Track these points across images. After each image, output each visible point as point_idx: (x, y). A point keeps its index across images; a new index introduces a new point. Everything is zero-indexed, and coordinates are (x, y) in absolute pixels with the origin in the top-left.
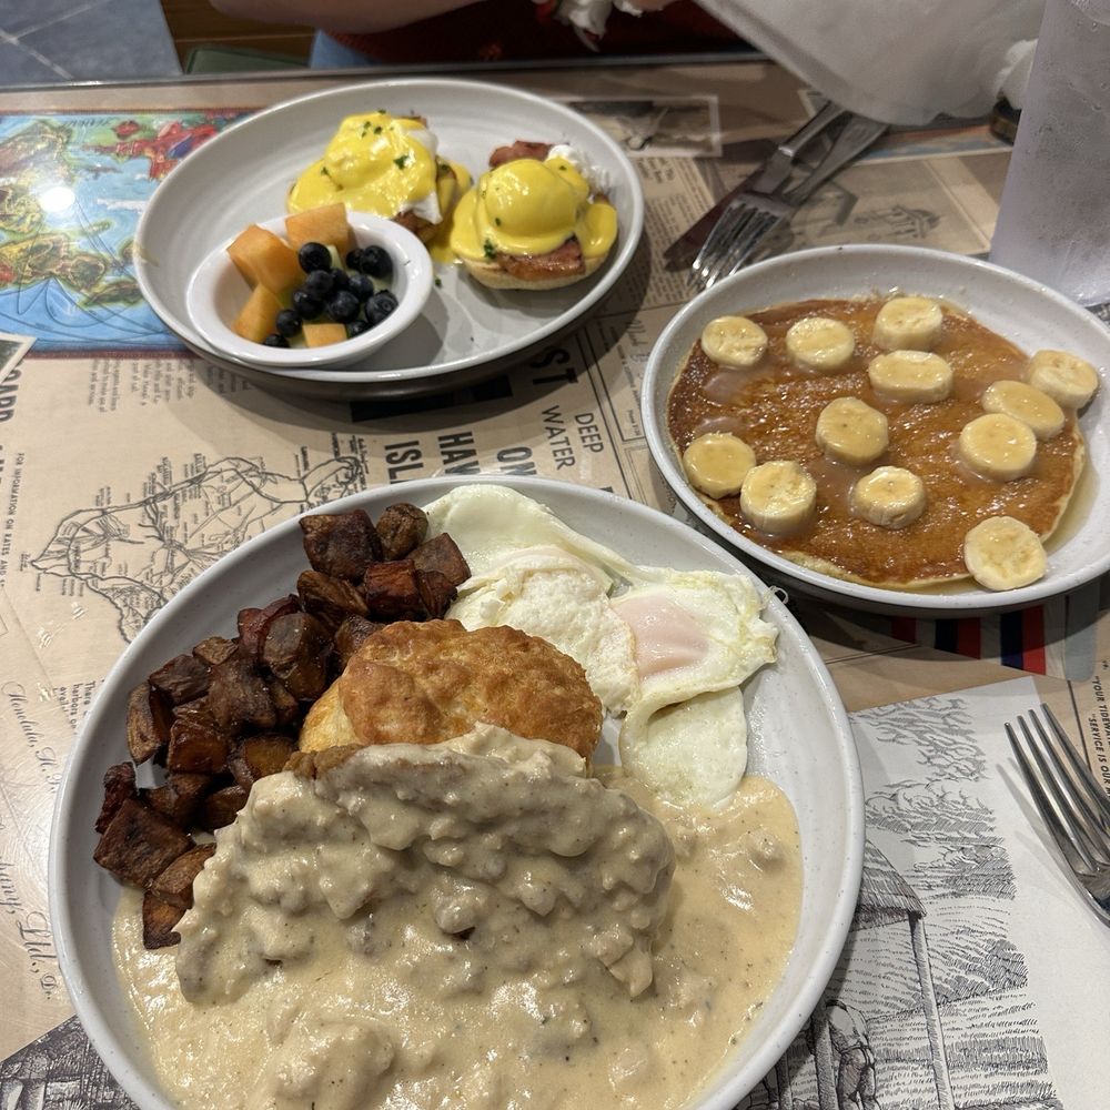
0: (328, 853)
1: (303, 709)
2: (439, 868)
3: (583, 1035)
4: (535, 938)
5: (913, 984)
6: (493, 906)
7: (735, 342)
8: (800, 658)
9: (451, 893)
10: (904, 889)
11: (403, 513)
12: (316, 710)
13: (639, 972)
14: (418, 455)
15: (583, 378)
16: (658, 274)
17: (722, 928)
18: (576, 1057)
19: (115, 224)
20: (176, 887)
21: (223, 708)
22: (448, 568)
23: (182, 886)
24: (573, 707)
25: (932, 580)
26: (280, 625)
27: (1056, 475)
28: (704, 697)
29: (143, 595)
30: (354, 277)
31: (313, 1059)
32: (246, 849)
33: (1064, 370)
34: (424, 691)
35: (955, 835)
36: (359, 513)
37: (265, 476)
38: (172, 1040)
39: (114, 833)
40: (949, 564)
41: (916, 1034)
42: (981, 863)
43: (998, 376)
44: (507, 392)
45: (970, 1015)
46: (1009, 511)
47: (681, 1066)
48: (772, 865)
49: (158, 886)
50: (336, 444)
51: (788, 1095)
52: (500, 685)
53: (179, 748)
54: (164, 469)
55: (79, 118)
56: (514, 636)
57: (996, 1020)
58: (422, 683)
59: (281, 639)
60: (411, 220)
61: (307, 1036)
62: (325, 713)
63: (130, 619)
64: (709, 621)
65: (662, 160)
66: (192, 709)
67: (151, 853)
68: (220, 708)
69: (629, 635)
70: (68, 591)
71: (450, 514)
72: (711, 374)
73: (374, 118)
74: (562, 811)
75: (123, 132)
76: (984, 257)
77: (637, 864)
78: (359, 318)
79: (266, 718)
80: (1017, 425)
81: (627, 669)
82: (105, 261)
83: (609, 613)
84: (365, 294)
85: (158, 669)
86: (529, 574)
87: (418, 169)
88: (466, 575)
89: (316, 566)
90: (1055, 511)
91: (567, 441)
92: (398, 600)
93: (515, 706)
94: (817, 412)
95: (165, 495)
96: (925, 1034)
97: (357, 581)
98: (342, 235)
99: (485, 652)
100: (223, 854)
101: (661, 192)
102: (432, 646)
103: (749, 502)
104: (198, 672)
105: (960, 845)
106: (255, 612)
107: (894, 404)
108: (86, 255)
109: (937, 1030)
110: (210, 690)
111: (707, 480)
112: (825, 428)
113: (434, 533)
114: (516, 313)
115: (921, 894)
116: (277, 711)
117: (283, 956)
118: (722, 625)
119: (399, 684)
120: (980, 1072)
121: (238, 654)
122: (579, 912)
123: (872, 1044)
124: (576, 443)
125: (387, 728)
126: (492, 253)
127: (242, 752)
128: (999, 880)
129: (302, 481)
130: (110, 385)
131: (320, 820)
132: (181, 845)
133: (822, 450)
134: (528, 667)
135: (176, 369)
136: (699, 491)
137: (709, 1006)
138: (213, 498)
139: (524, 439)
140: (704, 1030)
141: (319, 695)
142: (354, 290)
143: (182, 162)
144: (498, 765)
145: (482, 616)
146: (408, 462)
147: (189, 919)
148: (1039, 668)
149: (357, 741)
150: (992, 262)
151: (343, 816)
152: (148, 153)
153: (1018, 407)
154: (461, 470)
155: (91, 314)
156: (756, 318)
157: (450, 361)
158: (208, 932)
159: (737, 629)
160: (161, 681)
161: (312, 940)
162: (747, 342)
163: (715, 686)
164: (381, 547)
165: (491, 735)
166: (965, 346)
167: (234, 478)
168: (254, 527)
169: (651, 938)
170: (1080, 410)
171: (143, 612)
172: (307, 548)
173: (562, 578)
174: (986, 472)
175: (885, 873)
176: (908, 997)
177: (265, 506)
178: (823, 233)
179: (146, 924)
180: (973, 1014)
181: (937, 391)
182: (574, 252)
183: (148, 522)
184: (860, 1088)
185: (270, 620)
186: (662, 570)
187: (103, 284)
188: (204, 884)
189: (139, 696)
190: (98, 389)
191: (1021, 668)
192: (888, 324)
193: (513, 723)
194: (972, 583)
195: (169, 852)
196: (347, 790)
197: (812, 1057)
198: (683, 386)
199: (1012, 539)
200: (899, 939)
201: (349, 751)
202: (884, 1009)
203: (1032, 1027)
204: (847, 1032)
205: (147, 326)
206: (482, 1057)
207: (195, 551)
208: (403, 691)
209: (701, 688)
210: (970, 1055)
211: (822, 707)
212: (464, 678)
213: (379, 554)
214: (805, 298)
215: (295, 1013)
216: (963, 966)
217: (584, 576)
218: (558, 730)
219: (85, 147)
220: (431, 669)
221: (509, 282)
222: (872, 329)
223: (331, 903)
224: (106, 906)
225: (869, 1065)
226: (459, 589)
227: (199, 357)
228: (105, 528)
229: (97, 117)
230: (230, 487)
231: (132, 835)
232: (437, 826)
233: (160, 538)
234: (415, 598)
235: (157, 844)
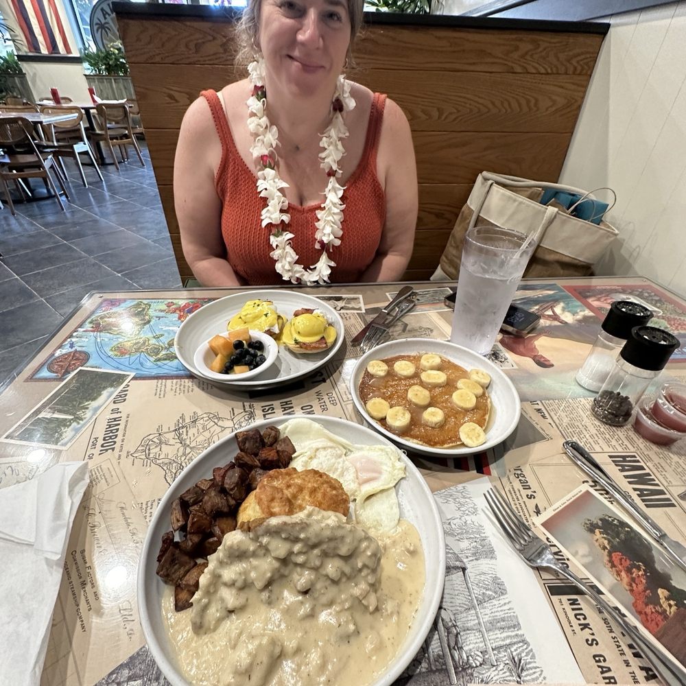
0: (254, 562)
1: (239, 505)
2: (296, 565)
3: (354, 631)
4: (333, 591)
5: (467, 597)
6: (317, 579)
7: (378, 368)
8: (413, 474)
9: (301, 575)
10: (458, 559)
11: (272, 429)
12: (244, 505)
13: (372, 601)
14: (273, 409)
15: (328, 381)
16: (349, 348)
17: (399, 580)
18: (352, 640)
19: (166, 334)
20: (192, 582)
21: (209, 506)
22: (288, 449)
23: (195, 581)
24: (340, 498)
25: (451, 445)
26: (230, 473)
27: (483, 408)
28: (382, 491)
29: (174, 465)
30: (252, 351)
31: (250, 654)
32: (221, 563)
33: (480, 375)
34: (287, 495)
35: (472, 536)
36: (256, 430)
37: (219, 419)
38: (187, 653)
39: (165, 561)
40: (455, 439)
41: (473, 618)
42: (483, 546)
43: (460, 378)
44: (303, 387)
45: (490, 608)
46: (471, 421)
47: (392, 640)
48: (413, 553)
49: (184, 582)
50: (244, 406)
51: (430, 650)
52: (313, 491)
53: (193, 524)
54: (182, 417)
55: (153, 301)
56: (316, 472)
57: (499, 609)
58: (286, 492)
59: (231, 478)
60: (270, 333)
61: (247, 644)
62: (247, 506)
63: (169, 474)
64: (381, 463)
65: (347, 314)
66: (196, 507)
67: (180, 568)
68: (208, 507)
69: (354, 470)
70: (145, 465)
71: (288, 429)
72: (372, 379)
73: (257, 302)
74: (343, 538)
75: (169, 305)
76: (448, 341)
77: (370, 557)
78: (253, 364)
79: (226, 510)
80: (469, 392)
81: (354, 483)
82: (162, 347)
83: (346, 462)
84: (255, 356)
85: (183, 493)
86: (317, 449)
87: (272, 317)
88: (295, 451)
89: (241, 450)
90: (485, 420)
91: (324, 402)
92: (272, 461)
93: (320, 499)
94: (407, 390)
95: (183, 427)
96: (476, 618)
97: (256, 455)
98: (247, 338)
99: (307, 479)
100: (211, 566)
101: (348, 323)
102: (288, 478)
103: (389, 421)
104: (199, 493)
105: (475, 540)
106: (219, 469)
107: (431, 387)
108: (155, 344)
109: (480, 615)
110: (204, 500)
111: (375, 414)
112: (410, 395)
113: (282, 437)
114: (305, 360)
115: (465, 560)
116: (229, 506)
117: (235, 608)
118: (386, 464)
119: (278, 493)
120: (497, 632)
121: (213, 484)
122: (349, 578)
123: (458, 624)
124: (328, 403)
125: (274, 510)
126: (297, 342)
127: (217, 523)
128: (490, 553)
129: (232, 420)
130: (163, 389)
131: (252, 548)
132: (192, 564)
133: (410, 403)
134: (323, 484)
135: (188, 383)
136: (372, 417)
137: (398, 613)
138: (200, 427)
139: (309, 402)
140: (398, 624)
141: (244, 500)
142: (251, 355)
143: (190, 316)
144: (318, 522)
145: (302, 466)
146: (270, 411)
147: (197, 596)
148: (489, 473)
149: (263, 516)
150: (452, 342)
151: (260, 546)
152: (178, 312)
153: (468, 387)
154: (289, 414)
155: (157, 365)
156: (383, 361)
157: (283, 377)
158: (205, 601)
159: (391, 465)
160: (185, 497)
161: (247, 600)
162: (381, 368)
163: (386, 487)
164: (264, 442)
165: (313, 510)
166: (448, 368)
167: (208, 420)
168: (215, 438)
169: (374, 587)
170: (486, 387)
171: (174, 471)
172: (238, 444)
173: (329, 450)
174: (462, 408)
175: (451, 553)
176: (467, 603)
177: (220, 429)
178: (399, 335)
179: (176, 601)
180: (491, 607)
181: (443, 383)
182: (324, 341)
183: (177, 437)
184: (456, 643)
185: (227, 471)
186: (363, 446)
187: (161, 354)
188: (204, 580)
189: (176, 504)
190: (159, 390)
191: (483, 473)
192: (424, 362)
193: (319, 505)
194: (463, 445)
195: (187, 568)
196: (263, 535)
197: (437, 632)
198: (363, 383)
199: (474, 429)
200: (460, 579)
201: (263, 520)
202: (460, 609)
203: (512, 611)
204: (448, 620)
205: (177, 368)
206: (317, 646)
207: (193, 447)
208: (280, 495)
209: (381, 488)
210: (493, 625)
211: (423, 491)
212: (301, 489)
213: (263, 445)
214: (397, 355)
215: (240, 634)
216: (484, 588)
217: (337, 449)
218: (336, 507)
219: (155, 310)
220: (289, 486)
221: (303, 351)
222: (419, 364)
223: (256, 583)
224: (159, 594)
225: (458, 634)
226: (293, 456)
227: (196, 378)
228: (160, 440)
229: (160, 300)
230: (206, 423)
231: (173, 561)
232: (297, 548)
233: (181, 443)
234: (278, 460)
235: (182, 565)
